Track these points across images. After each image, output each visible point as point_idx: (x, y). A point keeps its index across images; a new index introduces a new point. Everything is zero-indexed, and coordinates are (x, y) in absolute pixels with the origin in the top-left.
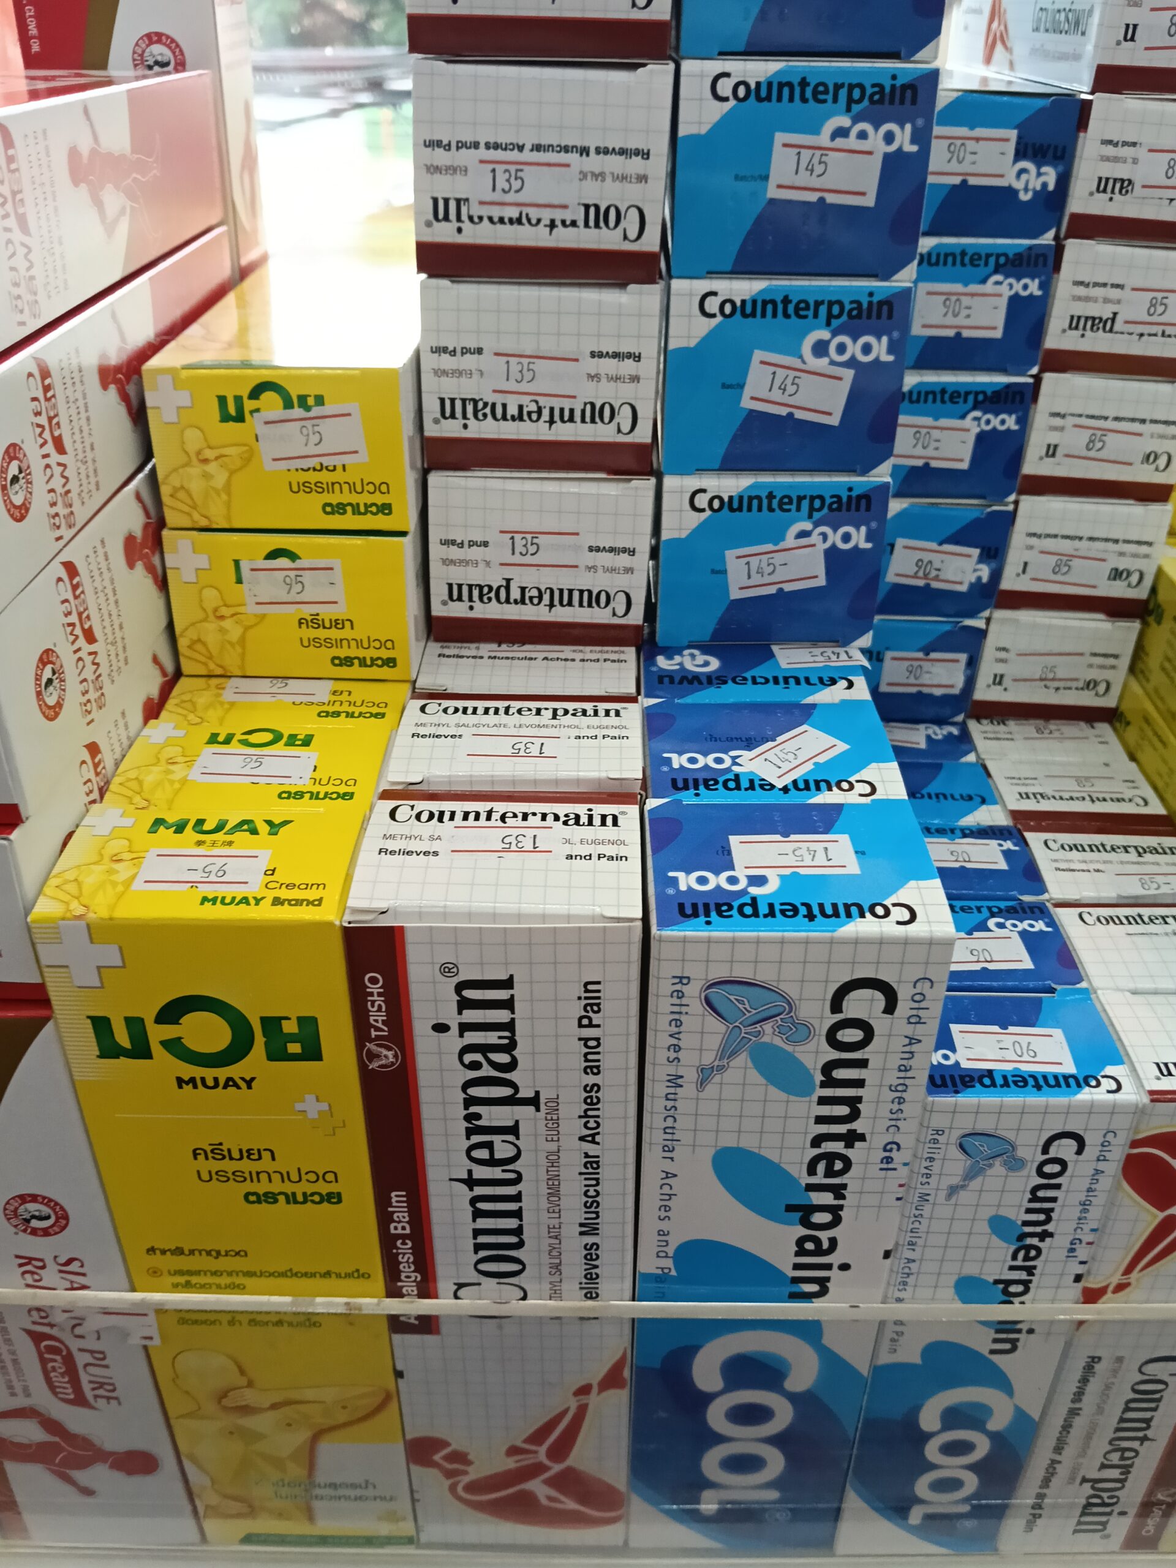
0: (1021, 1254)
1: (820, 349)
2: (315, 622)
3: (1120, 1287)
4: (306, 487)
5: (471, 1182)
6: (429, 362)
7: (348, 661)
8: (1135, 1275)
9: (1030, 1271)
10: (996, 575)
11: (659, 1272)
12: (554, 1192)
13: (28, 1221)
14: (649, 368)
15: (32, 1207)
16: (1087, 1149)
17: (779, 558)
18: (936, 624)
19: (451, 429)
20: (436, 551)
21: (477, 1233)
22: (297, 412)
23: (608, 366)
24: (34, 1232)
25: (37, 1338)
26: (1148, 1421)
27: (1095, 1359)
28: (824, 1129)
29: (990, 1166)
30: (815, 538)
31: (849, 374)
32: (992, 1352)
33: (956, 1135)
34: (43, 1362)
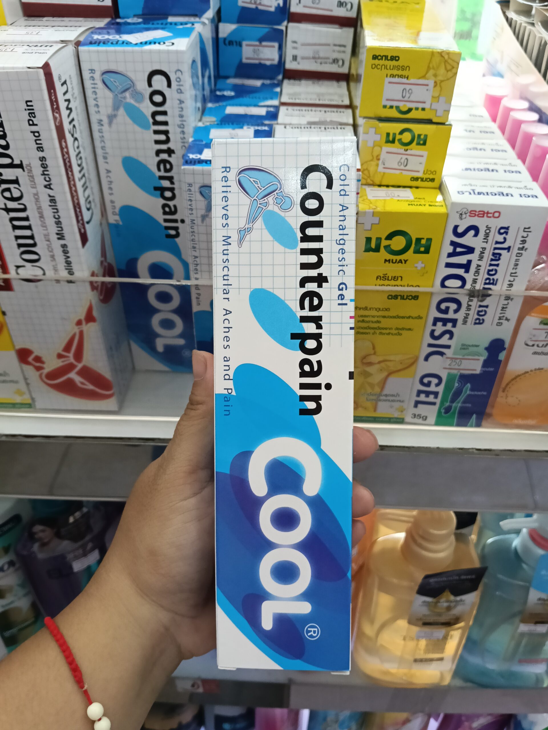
5: (8, 210)
12: (42, 216)
18: (263, 29)
21: (17, 237)
33: (197, 186)
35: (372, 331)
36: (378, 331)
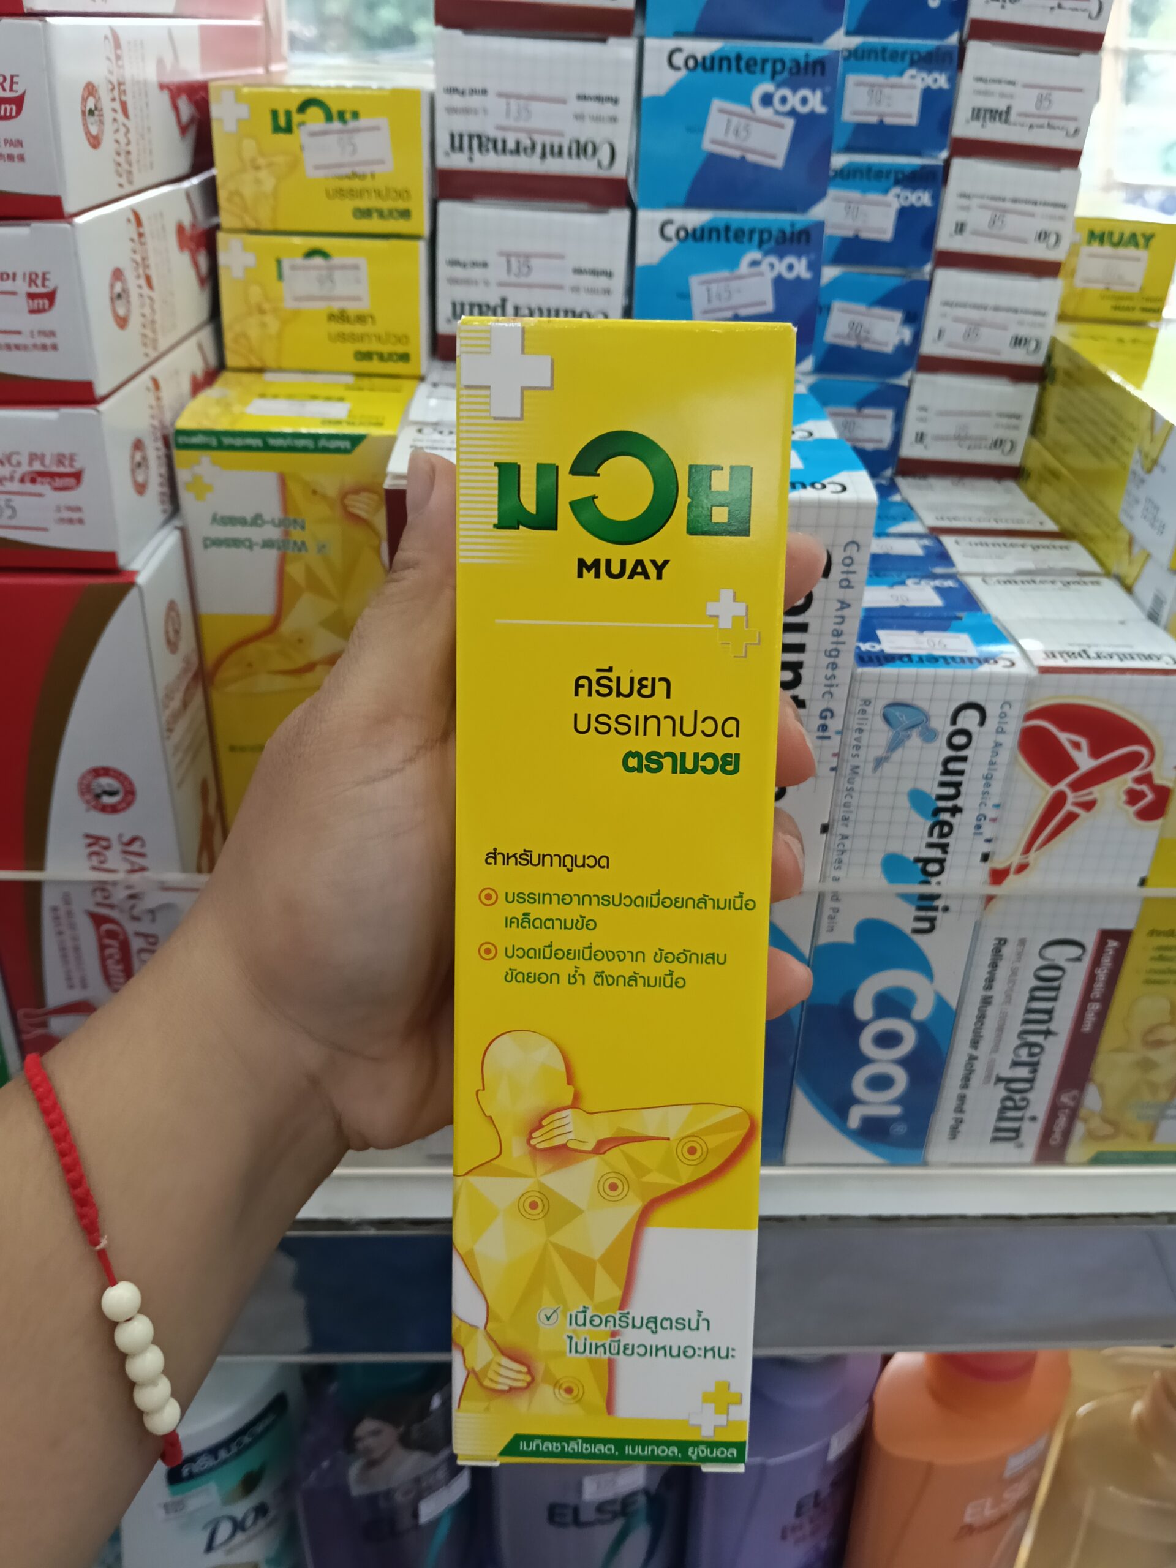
0: (936, 830)
1: (767, 100)
2: (342, 317)
3: (1022, 868)
4: (340, 193)
6: (442, 101)
7: (368, 356)
8: (1032, 854)
9: (944, 848)
10: (917, 337)
13: (98, 796)
14: (626, 109)
16: (988, 721)
17: (734, 284)
18: (867, 384)
19: (458, 161)
20: (442, 270)
23: (592, 107)
24: (104, 809)
25: (98, 920)
26: (1050, 1012)
27: (1002, 942)
29: (909, 737)
31: (790, 123)
33: (878, 707)
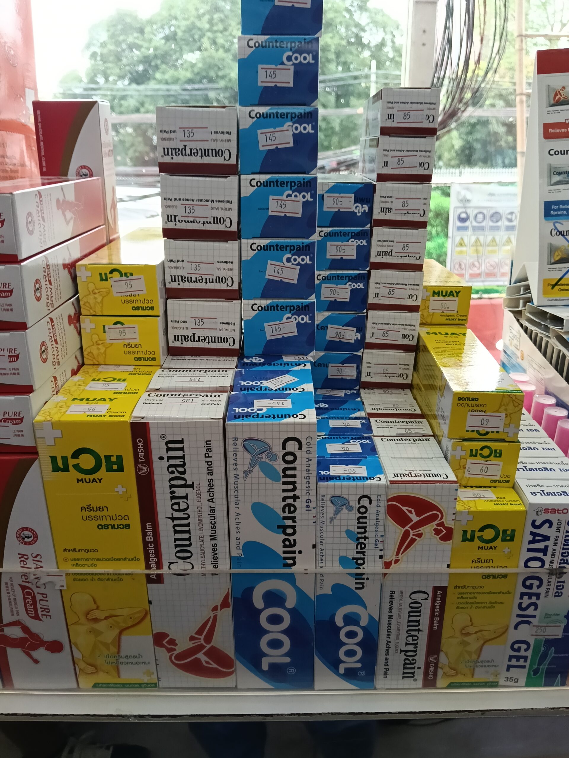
0: (359, 546)
1: (288, 260)
2: (129, 345)
3: (397, 561)
4: (127, 302)
5: (173, 519)
6: (167, 264)
7: (139, 359)
8: (400, 555)
9: (363, 553)
10: (363, 337)
11: (238, 556)
12: (201, 523)
13: (24, 539)
14: (236, 266)
15: (26, 533)
16: (373, 502)
17: (281, 326)
18: (345, 354)
19: (175, 285)
20: (170, 324)
21: (176, 540)
22: (124, 278)
23: (223, 265)
24: (26, 543)
25: (23, 588)
26: (418, 621)
27: (393, 592)
28: (286, 494)
29: (342, 509)
30: (293, 319)
31: (298, 268)
32: (356, 588)
33: (329, 497)
34: (25, 599)
35: (469, 606)
36: (474, 606)
